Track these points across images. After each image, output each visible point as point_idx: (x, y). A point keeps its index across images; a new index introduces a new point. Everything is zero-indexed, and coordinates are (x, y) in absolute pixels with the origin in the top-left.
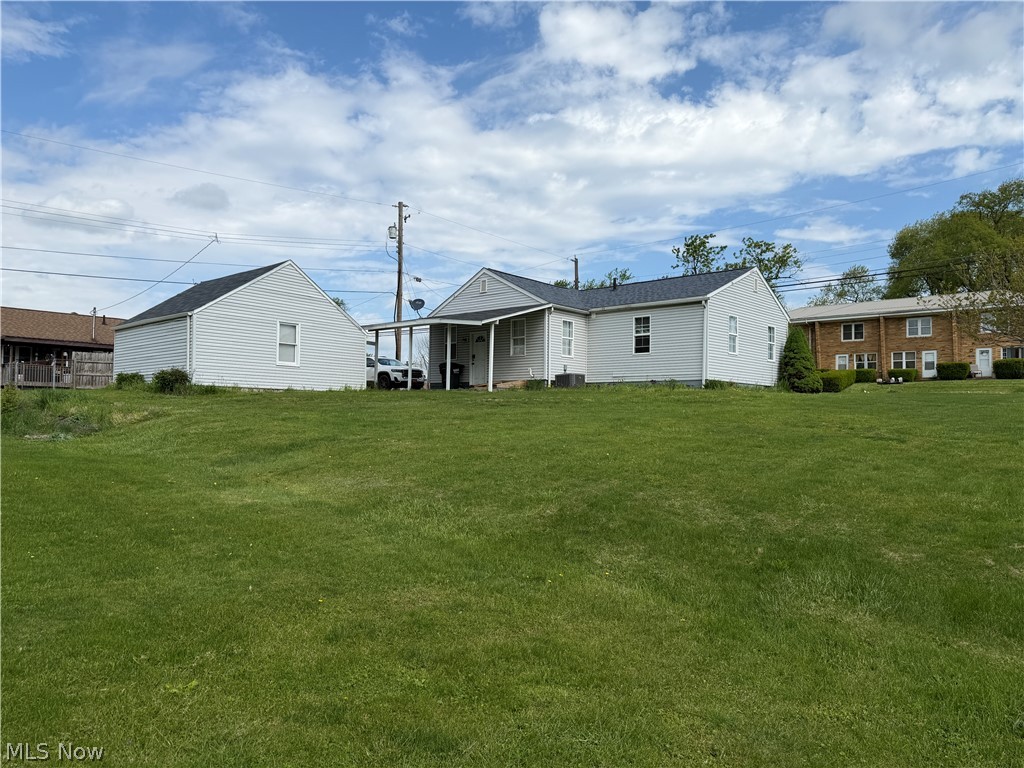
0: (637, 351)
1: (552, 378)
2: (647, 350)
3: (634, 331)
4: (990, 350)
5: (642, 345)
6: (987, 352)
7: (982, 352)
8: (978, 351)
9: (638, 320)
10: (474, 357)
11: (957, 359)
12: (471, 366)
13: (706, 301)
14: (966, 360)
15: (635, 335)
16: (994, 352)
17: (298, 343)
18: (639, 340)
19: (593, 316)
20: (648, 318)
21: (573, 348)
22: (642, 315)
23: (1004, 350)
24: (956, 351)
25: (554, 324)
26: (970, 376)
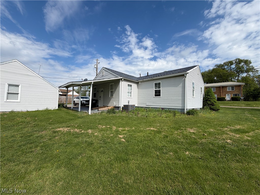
0: (156, 95)
1: (122, 106)
2: (160, 95)
3: (154, 88)
4: (230, 94)
5: (158, 93)
6: (229, 95)
7: (228, 95)
8: (227, 95)
9: (156, 84)
10: (100, 97)
11: (222, 96)
12: (99, 100)
13: (186, 74)
14: (224, 97)
15: (154, 89)
16: (231, 95)
17: (19, 92)
18: (156, 92)
19: (140, 83)
20: (160, 83)
21: (132, 94)
22: (157, 82)
23: (233, 94)
24: (221, 95)
25: (123, 85)
26: (225, 100)
